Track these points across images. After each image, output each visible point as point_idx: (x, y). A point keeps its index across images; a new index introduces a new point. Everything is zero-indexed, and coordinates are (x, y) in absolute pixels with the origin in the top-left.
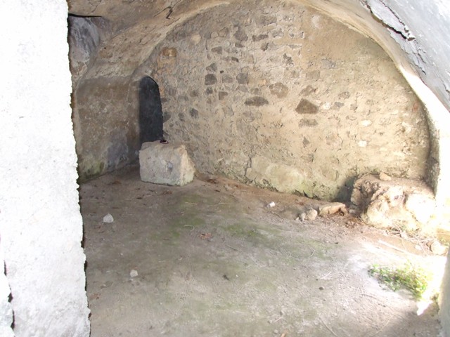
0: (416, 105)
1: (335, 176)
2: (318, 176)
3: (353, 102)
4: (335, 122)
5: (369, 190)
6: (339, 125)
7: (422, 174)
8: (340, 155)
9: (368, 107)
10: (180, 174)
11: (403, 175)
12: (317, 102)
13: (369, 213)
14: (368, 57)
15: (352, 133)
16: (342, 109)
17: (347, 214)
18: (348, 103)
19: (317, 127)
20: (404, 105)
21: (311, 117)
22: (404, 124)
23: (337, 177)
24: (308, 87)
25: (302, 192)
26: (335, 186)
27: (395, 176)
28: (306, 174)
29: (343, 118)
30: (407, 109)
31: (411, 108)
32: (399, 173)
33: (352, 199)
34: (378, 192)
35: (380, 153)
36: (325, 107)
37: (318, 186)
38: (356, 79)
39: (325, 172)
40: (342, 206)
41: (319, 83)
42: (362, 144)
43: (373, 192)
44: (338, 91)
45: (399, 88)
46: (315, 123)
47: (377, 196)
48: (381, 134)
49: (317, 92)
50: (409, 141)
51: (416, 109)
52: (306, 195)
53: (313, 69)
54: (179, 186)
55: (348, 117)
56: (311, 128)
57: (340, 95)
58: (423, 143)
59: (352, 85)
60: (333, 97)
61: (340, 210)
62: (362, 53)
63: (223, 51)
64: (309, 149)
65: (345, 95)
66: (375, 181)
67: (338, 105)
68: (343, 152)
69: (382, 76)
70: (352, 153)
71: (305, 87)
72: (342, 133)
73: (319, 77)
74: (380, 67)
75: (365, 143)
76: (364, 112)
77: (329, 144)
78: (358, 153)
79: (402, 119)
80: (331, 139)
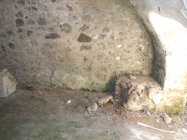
0: (146, 34)
1: (104, 77)
2: (94, 79)
3: (112, 34)
4: (101, 46)
5: (126, 87)
6: (104, 48)
7: (150, 72)
8: (106, 65)
9: (120, 37)
10: (3, 90)
11: (141, 74)
12: (90, 35)
13: (128, 103)
14: (119, 6)
15: (112, 52)
16: (105, 39)
17: (115, 103)
18: (109, 34)
19: (91, 50)
20: (140, 35)
21: (87, 44)
22: (140, 46)
23: (105, 78)
24: (84, 25)
25: (86, 88)
26: (105, 83)
27: (137, 75)
28: (87, 78)
29: (106, 44)
30: (141, 37)
31: (143, 36)
32: (138, 73)
33: (116, 93)
34: (132, 89)
35: (128, 62)
36: (95, 38)
37: (95, 84)
38: (113, 20)
39: (98, 76)
40: (111, 97)
41: (90, 23)
42: (118, 58)
43: (128, 88)
44: (102, 27)
45: (137, 25)
46: (90, 48)
47: (132, 92)
48: (128, 52)
49: (90, 28)
50: (143, 55)
51: (146, 36)
52: (88, 90)
53: (86, 14)
54: (5, 98)
55: (109, 43)
56: (88, 51)
57: (103, 30)
58: (150, 56)
59: (110, 24)
60: (100, 31)
61: (110, 101)
62: (115, 3)
63: (26, 3)
64: (88, 63)
65: (106, 29)
66: (128, 81)
67: (103, 36)
68: (107, 64)
69: (127, 18)
70: (113, 64)
71: (82, 26)
72: (106, 52)
73: (90, 19)
74: (126, 12)
75: (120, 57)
76: (118, 40)
77: (99, 59)
78: (116, 64)
79: (139, 42)
80: (100, 56)
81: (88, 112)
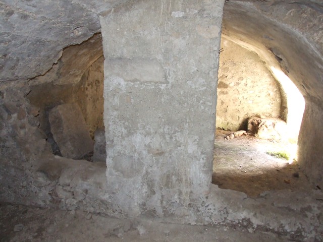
0: (274, 83)
1: (238, 119)
2: (229, 119)
3: (245, 82)
4: (236, 92)
5: (257, 123)
6: (239, 93)
7: (279, 115)
8: (239, 108)
9: (252, 84)
11: (270, 116)
12: (227, 83)
13: (258, 133)
14: (251, 60)
15: (245, 97)
16: (240, 85)
17: (247, 135)
18: (243, 82)
19: (228, 95)
20: (269, 83)
21: (225, 90)
22: (269, 92)
23: (239, 119)
24: (223, 75)
25: (221, 128)
26: (238, 124)
27: (266, 116)
28: (223, 119)
29: (240, 90)
30: (270, 84)
31: (272, 84)
32: (268, 115)
33: (249, 129)
34: (261, 124)
35: (259, 106)
36: (232, 85)
37: (229, 124)
38: (246, 71)
39: (232, 117)
40: (244, 132)
41: (228, 73)
42: (250, 102)
43: (259, 124)
44: (238, 77)
45: (266, 75)
46: (227, 93)
47: (261, 126)
48: (259, 97)
49: (227, 77)
50: (272, 99)
51: (274, 84)
52: (223, 129)
53: (225, 66)
55: (243, 90)
56: (225, 96)
57: (239, 79)
58: (278, 100)
59: (244, 74)
60: (235, 80)
61: (244, 134)
62: (248, 58)
64: (225, 106)
65: (241, 79)
66: (258, 119)
67: (238, 84)
68: (241, 107)
69: (259, 69)
70: (246, 107)
71: (221, 75)
72: (240, 97)
73: (228, 70)
74: (257, 65)
75: (252, 101)
76: (250, 87)
77: (234, 103)
78: (248, 107)
79: (268, 89)
80: (235, 100)
81: (227, 139)
